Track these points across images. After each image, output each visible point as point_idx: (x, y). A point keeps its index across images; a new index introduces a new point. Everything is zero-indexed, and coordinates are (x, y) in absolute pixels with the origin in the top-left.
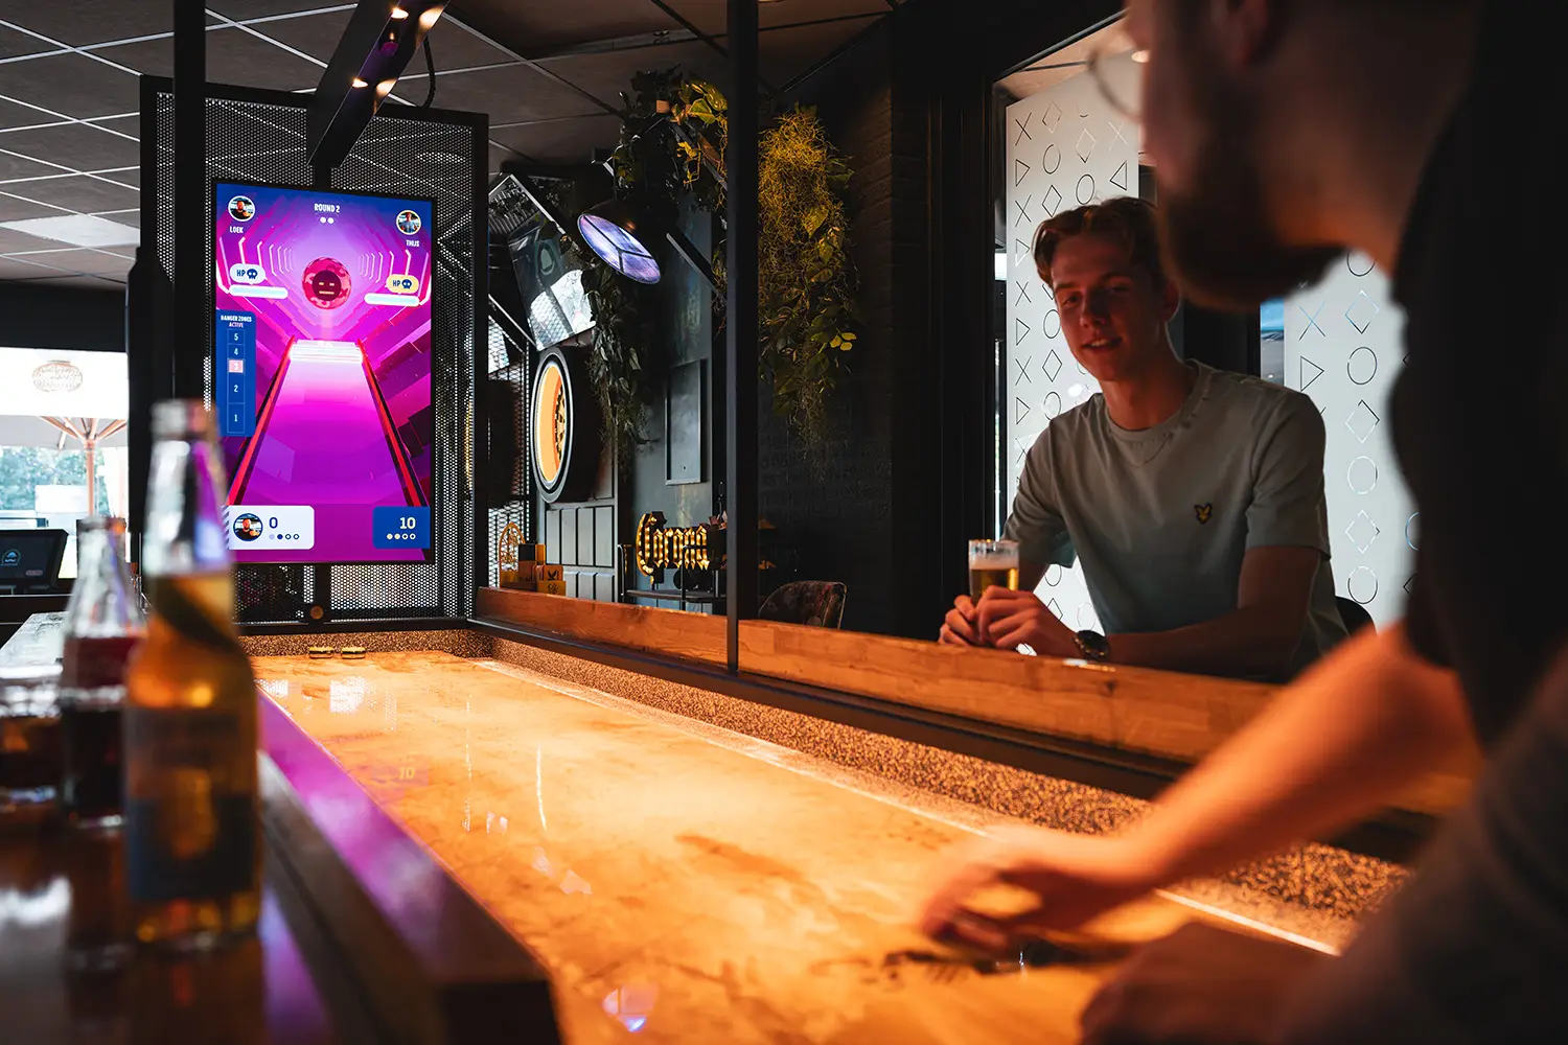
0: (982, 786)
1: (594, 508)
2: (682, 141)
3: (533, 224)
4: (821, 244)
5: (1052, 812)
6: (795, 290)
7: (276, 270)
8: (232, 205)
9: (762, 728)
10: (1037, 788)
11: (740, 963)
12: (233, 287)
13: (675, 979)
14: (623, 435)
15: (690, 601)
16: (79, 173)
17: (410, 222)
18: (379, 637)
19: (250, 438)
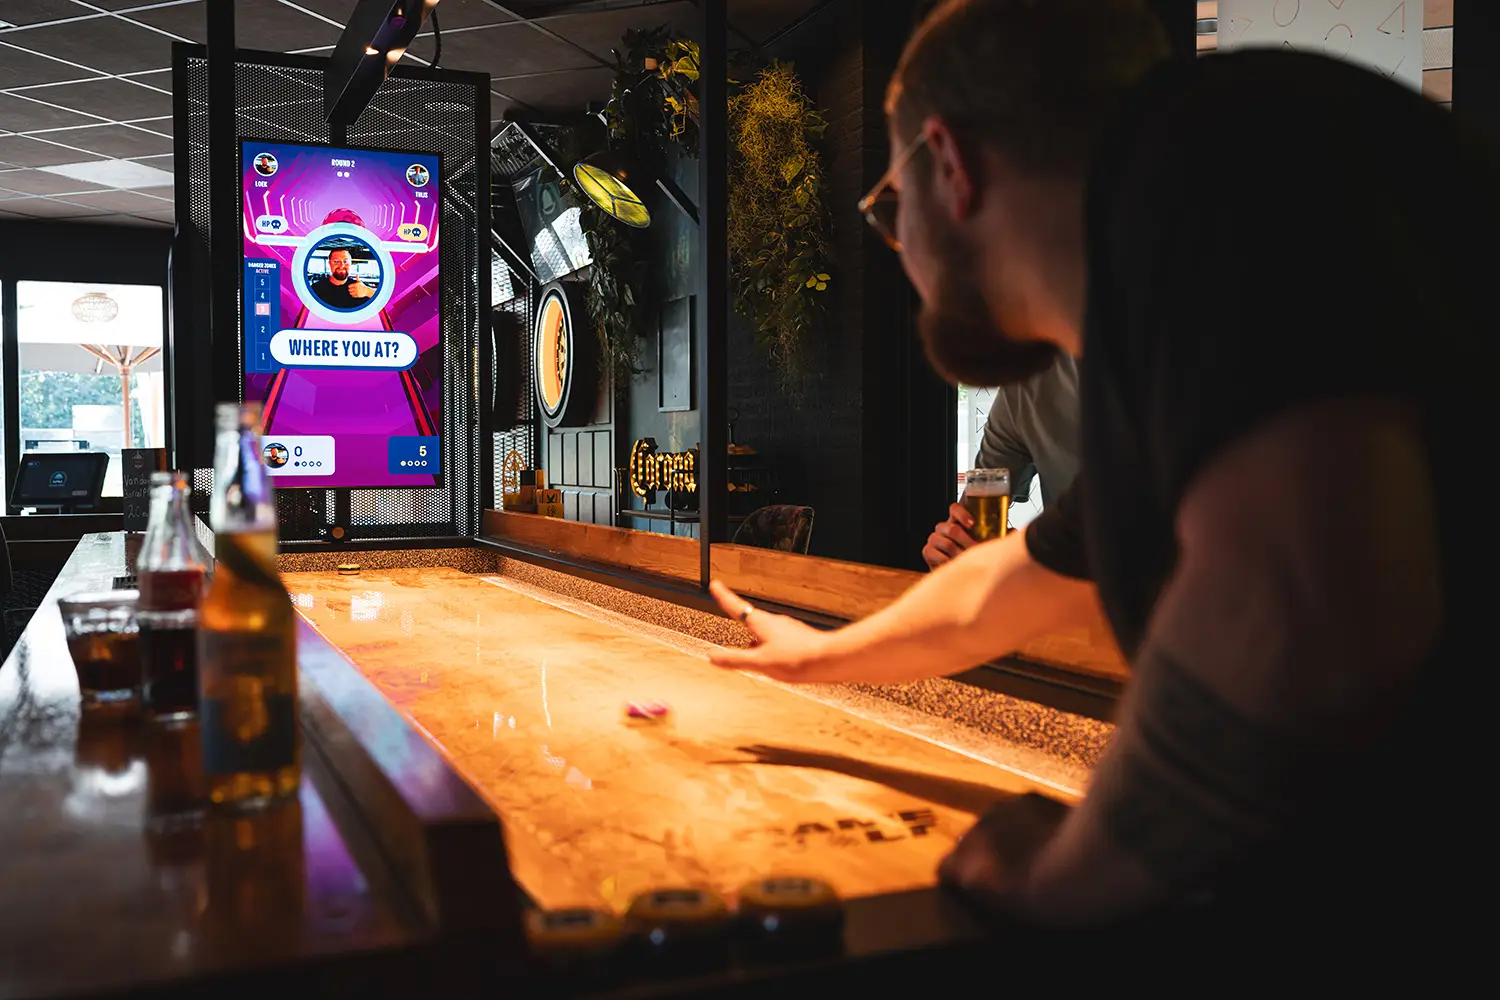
0: (913, 690)
1: (593, 433)
2: (669, 96)
3: (534, 166)
4: (798, 191)
5: (969, 712)
6: (774, 234)
7: (298, 221)
8: (257, 162)
9: (731, 639)
10: (957, 692)
11: (679, 832)
12: (258, 237)
13: (626, 843)
14: (619, 365)
15: (679, 521)
16: (114, 122)
17: (420, 175)
18: (394, 554)
19: (276, 375)
